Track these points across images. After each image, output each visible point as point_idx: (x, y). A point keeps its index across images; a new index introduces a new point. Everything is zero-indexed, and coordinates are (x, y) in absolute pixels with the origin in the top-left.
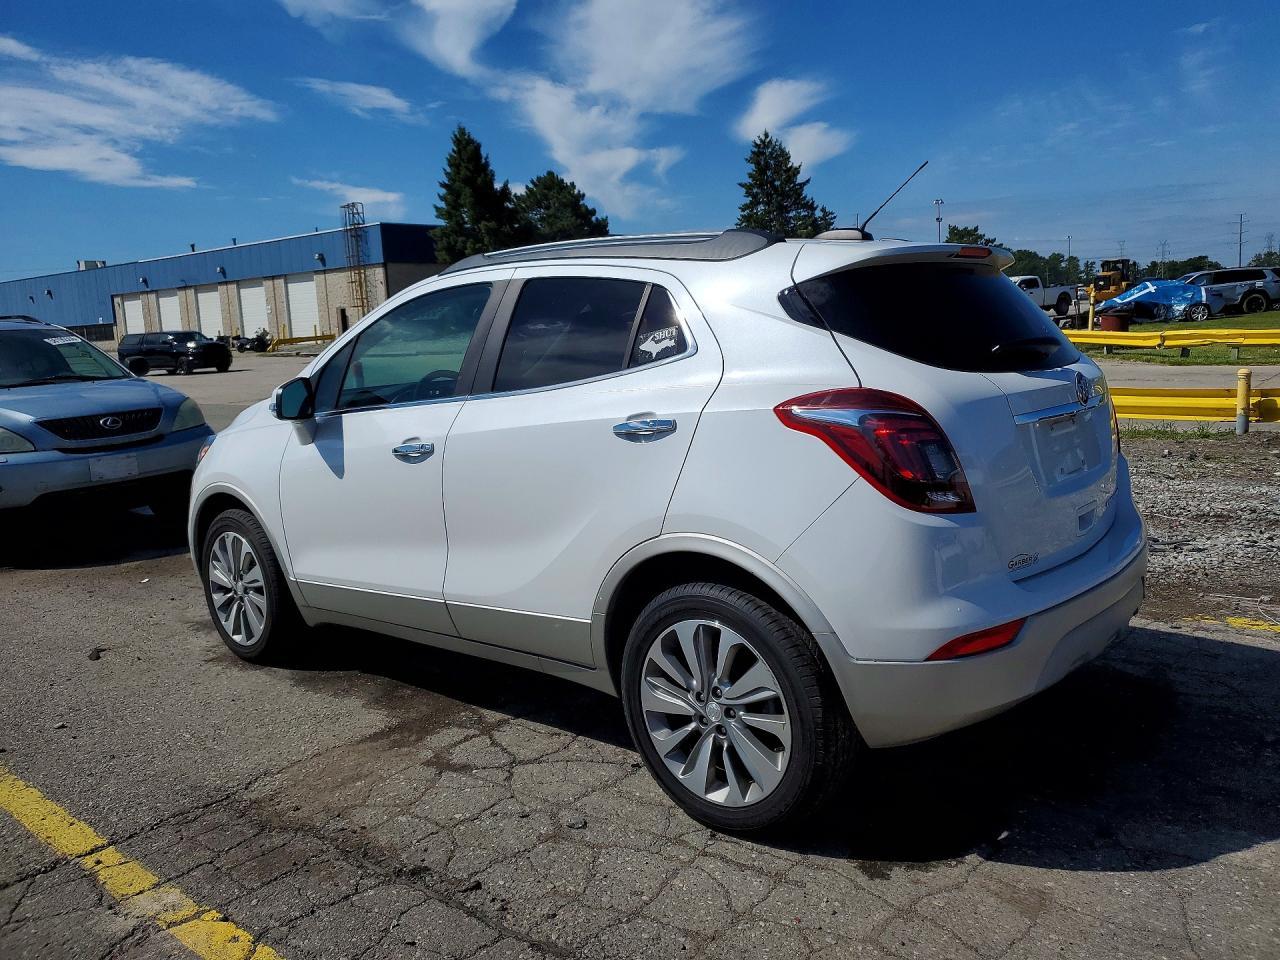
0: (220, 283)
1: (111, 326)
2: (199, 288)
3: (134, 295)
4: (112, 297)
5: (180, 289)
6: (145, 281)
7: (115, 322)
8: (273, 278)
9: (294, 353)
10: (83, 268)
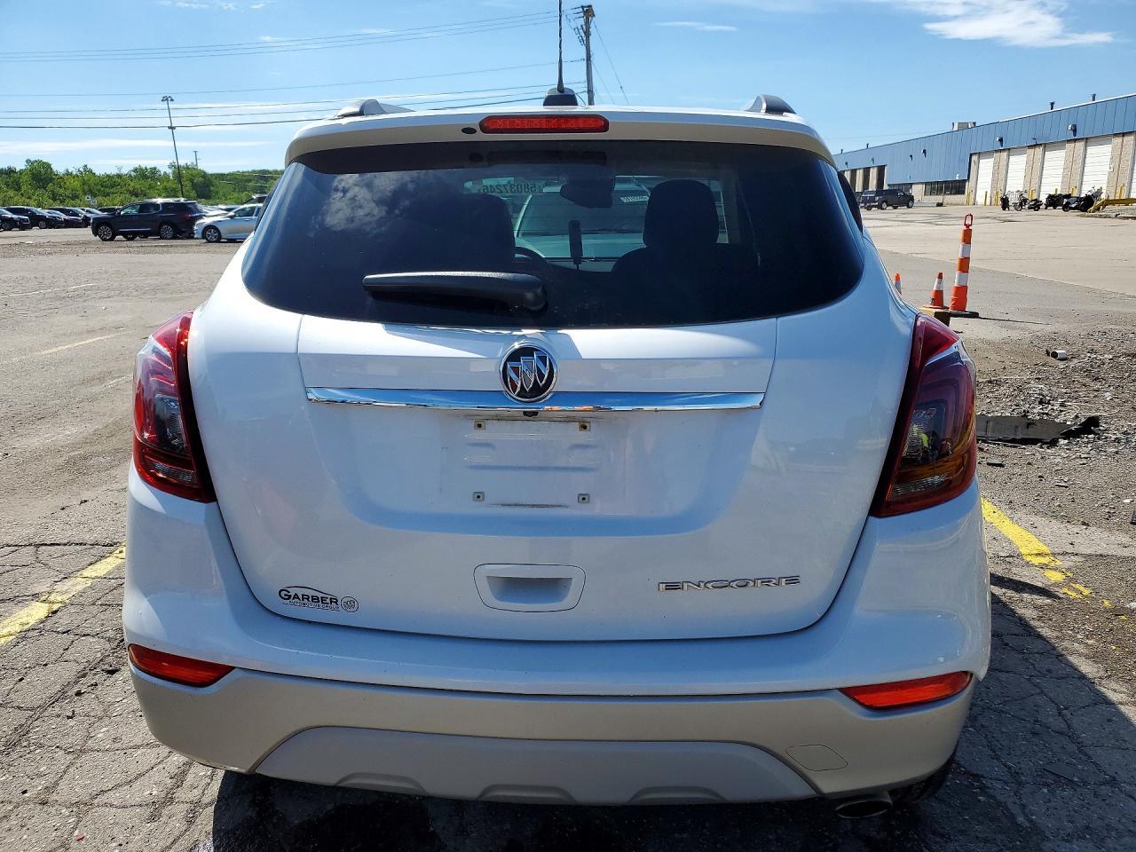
0: (1069, 141)
1: (964, 181)
2: (1046, 146)
3: (989, 154)
4: (971, 155)
5: (1030, 147)
6: (1001, 140)
7: (969, 178)
8: (1124, 134)
9: (1114, 215)
10: (956, 128)
